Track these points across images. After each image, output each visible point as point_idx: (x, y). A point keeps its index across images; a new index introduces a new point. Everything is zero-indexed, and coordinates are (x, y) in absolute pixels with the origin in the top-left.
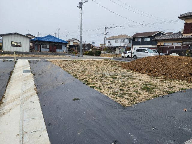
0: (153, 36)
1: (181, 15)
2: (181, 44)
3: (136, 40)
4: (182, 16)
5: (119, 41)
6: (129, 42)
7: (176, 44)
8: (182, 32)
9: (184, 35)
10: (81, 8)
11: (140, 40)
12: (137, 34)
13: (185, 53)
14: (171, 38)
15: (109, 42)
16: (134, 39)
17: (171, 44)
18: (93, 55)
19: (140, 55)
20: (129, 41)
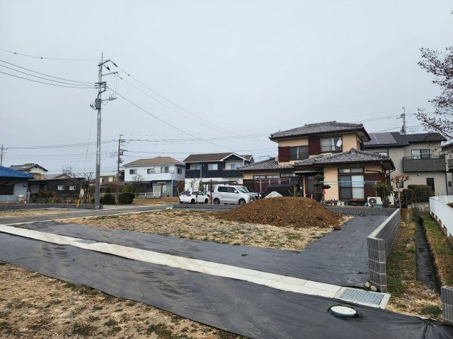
0: (222, 160)
1: (272, 135)
2: (278, 177)
3: (192, 168)
4: (274, 136)
5: (158, 169)
6: (179, 172)
7: (271, 177)
8: (277, 160)
9: (280, 164)
10: (99, 109)
11: (199, 168)
12: (192, 157)
13: (292, 191)
14: (262, 168)
15: (132, 172)
16: (188, 166)
17: (264, 177)
18: (113, 203)
19: (226, 197)
20: (178, 169)
